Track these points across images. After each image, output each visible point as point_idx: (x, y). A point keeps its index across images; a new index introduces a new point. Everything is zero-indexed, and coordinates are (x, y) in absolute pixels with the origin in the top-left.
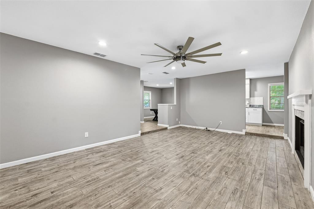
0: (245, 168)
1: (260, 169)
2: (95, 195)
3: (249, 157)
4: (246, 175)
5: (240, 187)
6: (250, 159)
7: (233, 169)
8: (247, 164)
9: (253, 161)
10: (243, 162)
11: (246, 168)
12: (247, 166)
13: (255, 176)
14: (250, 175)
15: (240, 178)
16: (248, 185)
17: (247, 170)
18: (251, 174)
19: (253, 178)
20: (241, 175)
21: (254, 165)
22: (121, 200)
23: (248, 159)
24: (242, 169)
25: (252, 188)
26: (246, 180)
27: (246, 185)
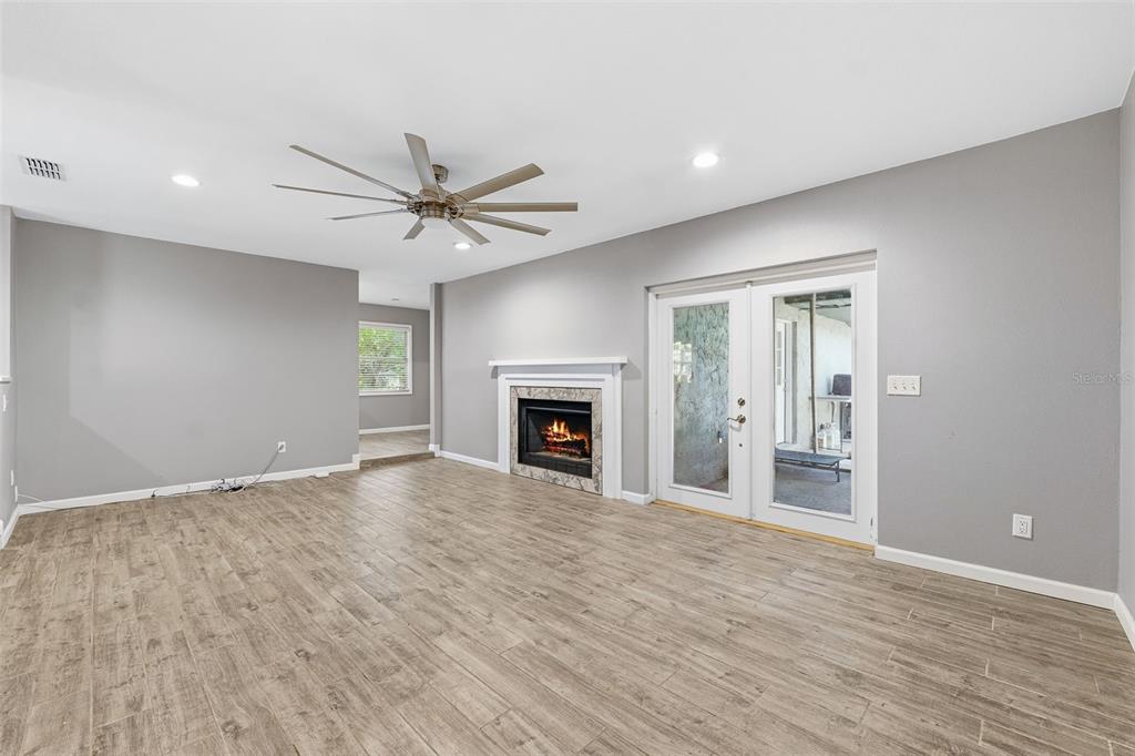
2: (700, 722)
22: (699, 660)
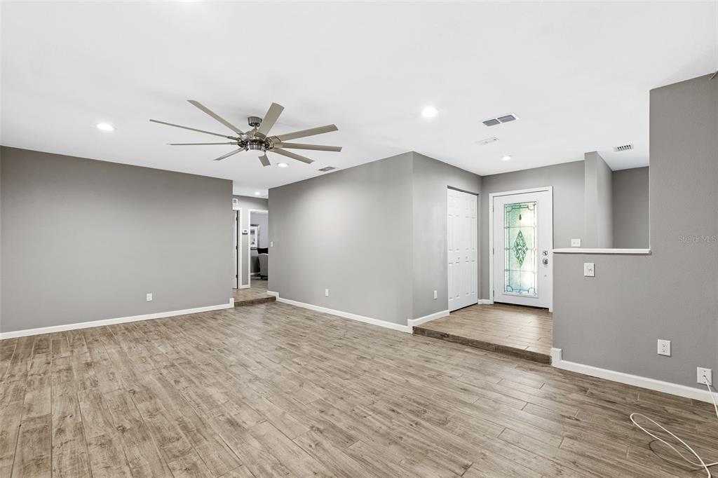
0: (107, 423)
1: (69, 443)
3: (126, 469)
4: (95, 411)
5: (91, 390)
6: (114, 458)
7: (129, 404)
8: (112, 436)
9: (100, 459)
10: (127, 435)
11: (105, 423)
12: (110, 430)
13: (74, 420)
14: (85, 415)
15: (103, 400)
16: (81, 398)
17: (101, 420)
18: (86, 417)
19: (76, 413)
20: (104, 405)
21: (90, 444)
23: (122, 457)
24: (113, 416)
25: (71, 400)
26: (88, 403)
27: (83, 397)
